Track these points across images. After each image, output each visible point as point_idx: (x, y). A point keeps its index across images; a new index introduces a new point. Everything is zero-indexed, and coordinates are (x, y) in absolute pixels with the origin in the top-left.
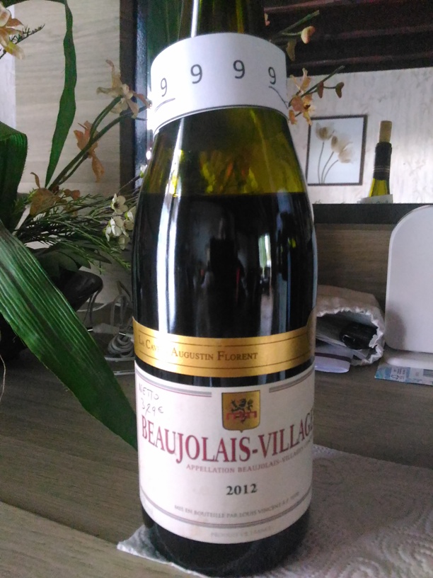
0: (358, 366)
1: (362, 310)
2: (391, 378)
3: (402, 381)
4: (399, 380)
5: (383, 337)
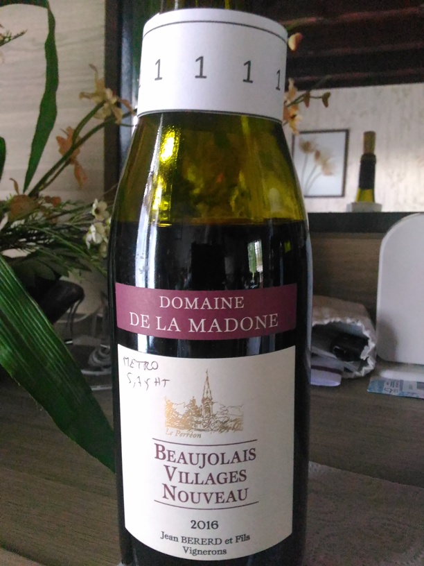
0: (350, 380)
1: (353, 320)
2: (384, 392)
3: (396, 394)
5: (375, 349)
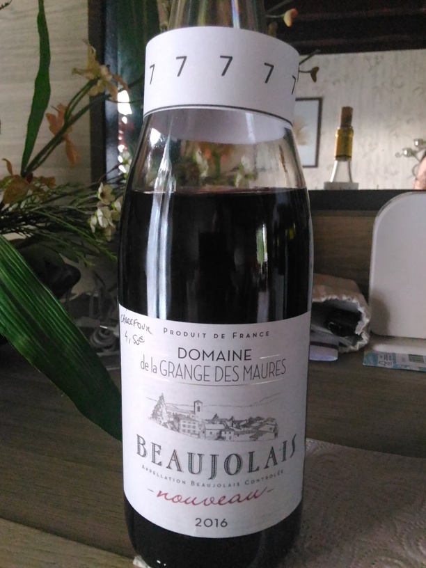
0: (345, 353)
2: (379, 365)
3: (391, 367)
4: (387, 366)
5: (368, 325)
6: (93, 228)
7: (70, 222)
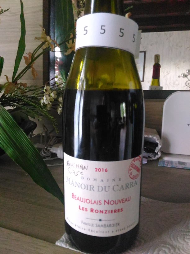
0: (151, 161)
1: (152, 136)
2: (165, 166)
4: (169, 166)
5: (161, 148)
6: (42, 104)
7: (32, 102)
